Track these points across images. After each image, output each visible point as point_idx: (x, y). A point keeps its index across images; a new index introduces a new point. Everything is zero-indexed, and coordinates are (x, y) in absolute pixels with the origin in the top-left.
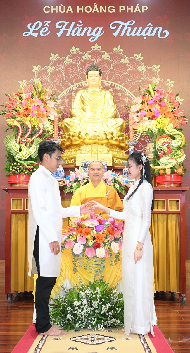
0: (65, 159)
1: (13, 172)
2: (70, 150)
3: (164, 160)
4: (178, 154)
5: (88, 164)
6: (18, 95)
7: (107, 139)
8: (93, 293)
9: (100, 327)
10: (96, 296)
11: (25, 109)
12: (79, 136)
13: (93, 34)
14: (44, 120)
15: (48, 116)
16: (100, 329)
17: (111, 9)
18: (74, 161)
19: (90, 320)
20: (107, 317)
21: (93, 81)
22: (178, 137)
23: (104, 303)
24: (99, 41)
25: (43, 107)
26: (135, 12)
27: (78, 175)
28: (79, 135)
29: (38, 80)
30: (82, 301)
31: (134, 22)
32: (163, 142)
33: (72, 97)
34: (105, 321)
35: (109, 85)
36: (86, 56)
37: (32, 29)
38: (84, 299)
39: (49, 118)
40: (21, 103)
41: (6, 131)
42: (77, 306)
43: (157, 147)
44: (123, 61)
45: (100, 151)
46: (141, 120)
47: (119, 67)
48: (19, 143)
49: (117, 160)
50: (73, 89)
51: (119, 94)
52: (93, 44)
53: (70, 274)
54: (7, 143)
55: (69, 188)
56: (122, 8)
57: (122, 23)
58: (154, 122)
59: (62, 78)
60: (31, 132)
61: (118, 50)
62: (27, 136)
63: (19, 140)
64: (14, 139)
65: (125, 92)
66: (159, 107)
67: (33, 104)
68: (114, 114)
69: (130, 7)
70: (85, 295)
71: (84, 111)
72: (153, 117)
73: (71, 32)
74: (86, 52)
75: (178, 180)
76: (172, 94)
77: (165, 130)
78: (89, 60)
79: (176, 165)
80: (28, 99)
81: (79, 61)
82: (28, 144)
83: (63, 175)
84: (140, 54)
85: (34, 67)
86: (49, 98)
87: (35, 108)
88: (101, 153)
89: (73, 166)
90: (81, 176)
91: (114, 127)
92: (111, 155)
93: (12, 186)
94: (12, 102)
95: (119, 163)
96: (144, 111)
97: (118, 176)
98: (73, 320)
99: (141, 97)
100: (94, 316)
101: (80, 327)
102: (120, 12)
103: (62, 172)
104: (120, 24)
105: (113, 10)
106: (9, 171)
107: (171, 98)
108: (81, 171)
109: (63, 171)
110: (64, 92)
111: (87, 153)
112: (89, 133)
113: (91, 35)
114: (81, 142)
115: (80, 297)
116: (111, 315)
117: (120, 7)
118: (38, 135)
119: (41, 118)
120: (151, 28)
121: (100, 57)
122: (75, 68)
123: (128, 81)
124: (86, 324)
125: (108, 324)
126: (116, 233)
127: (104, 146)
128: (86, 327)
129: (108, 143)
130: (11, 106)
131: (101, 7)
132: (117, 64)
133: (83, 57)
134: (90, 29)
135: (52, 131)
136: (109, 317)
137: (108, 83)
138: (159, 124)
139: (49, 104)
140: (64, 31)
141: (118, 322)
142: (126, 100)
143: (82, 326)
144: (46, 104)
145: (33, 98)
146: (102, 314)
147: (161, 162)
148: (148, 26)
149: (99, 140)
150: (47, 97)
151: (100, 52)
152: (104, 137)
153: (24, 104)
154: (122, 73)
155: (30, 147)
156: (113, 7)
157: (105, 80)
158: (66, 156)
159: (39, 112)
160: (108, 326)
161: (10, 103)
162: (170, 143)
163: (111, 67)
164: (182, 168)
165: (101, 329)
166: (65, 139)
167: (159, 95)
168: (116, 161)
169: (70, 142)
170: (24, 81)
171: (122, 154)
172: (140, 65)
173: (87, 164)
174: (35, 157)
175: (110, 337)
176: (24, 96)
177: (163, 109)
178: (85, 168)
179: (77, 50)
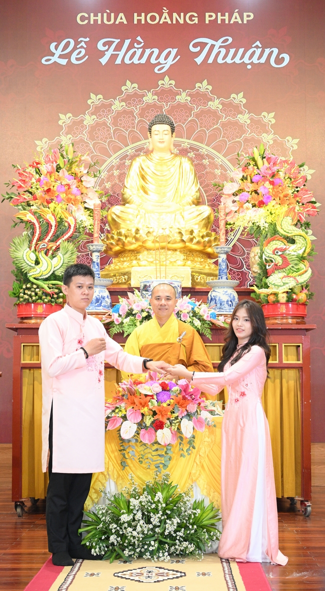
0: (112, 274)
1: (25, 300)
2: (122, 259)
3: (275, 279)
4: (299, 269)
5: (150, 285)
6: (33, 167)
7: (183, 241)
8: (152, 501)
9: (163, 556)
10: (157, 506)
11: (45, 190)
12: (135, 236)
13: (162, 60)
14: (78, 209)
15: (85, 202)
16: (162, 558)
17: (191, 18)
18: (128, 278)
19: (147, 544)
20: (174, 539)
21: (159, 142)
22: (300, 240)
23: (169, 517)
24: (171, 72)
25: (77, 187)
26: (232, 22)
27: (132, 305)
28: (137, 235)
29: (68, 138)
30: (135, 515)
31: (230, 40)
32: (274, 248)
33: (125, 166)
34: (171, 546)
35: (189, 146)
36: (150, 98)
37: (58, 52)
38: (138, 511)
39: (86, 205)
40: (39, 180)
41: (14, 227)
42: (127, 522)
43: (264, 257)
44: (211, 106)
45: (171, 262)
46: (241, 209)
47: (205, 117)
48: (36, 250)
49: (199, 277)
50: (128, 153)
51: (205, 162)
52: (162, 77)
53: (116, 470)
54: (15, 252)
55: (118, 326)
56: (211, 16)
57: (210, 42)
58: (262, 211)
59: (109, 134)
60: (55, 232)
61: (204, 86)
62: (49, 238)
63: (34, 245)
64: (26, 244)
65: (216, 159)
66: (271, 187)
67: (59, 182)
68: (195, 197)
69: (223, 15)
70: (140, 505)
71: (146, 192)
72: (261, 204)
73: (124, 56)
74: (149, 91)
75: (300, 313)
76: (292, 164)
77: (278, 228)
78: (155, 104)
79: (295, 287)
80: (50, 173)
81: (138, 107)
82: (51, 252)
83: (109, 304)
84: (241, 95)
85: (62, 116)
86: (86, 171)
87: (63, 189)
88: (173, 265)
89: (125, 286)
90: (138, 306)
91: (195, 220)
92: (189, 268)
93: (24, 323)
94: (24, 179)
95: (202, 281)
96: (245, 193)
97: (200, 305)
98: (120, 544)
99: (241, 169)
100: (154, 538)
101: (130, 556)
102: (207, 22)
103: (107, 299)
104: (207, 44)
105: (194, 20)
106: (18, 297)
107: (291, 170)
108: (138, 298)
109: (108, 296)
110: (112, 158)
111: (150, 266)
112: (153, 232)
113: (157, 61)
114: (140, 246)
115: (131, 508)
116: (181, 537)
117: (207, 14)
118: (66, 237)
119: (72, 205)
120: (260, 50)
121: (174, 99)
122: (131, 118)
123: (221, 139)
124: (140, 551)
125: (177, 551)
126: (190, 405)
127: (178, 253)
128: (140, 556)
129: (185, 247)
130: (22, 185)
131: (175, 15)
132: (202, 112)
133: (144, 99)
134: (156, 51)
135: (90, 227)
136: (177, 539)
137: (186, 144)
138: (270, 215)
139: (86, 181)
140: (112, 54)
141: (192, 548)
142: (218, 172)
143: (134, 554)
144: (81, 181)
145: (59, 172)
146: (166, 534)
147: (270, 282)
148: (254, 47)
149: (169, 243)
150: (82, 168)
151: (174, 91)
152: (178, 238)
153: (44, 182)
154: (211, 127)
155: (53, 256)
156: (196, 15)
157: (182, 138)
158: (114, 270)
159: (70, 196)
160: (177, 554)
161: (20, 180)
162: (285, 251)
163: (191, 116)
164: (305, 291)
165: (164, 559)
166: (112, 241)
167: (271, 166)
168: (197, 279)
169: (122, 246)
170: (45, 140)
171: (209, 266)
172: (241, 113)
173: (148, 284)
174: (61, 275)
175: (177, 571)
176: (44, 168)
177: (278, 190)
178: (144, 292)
179: (133, 88)
